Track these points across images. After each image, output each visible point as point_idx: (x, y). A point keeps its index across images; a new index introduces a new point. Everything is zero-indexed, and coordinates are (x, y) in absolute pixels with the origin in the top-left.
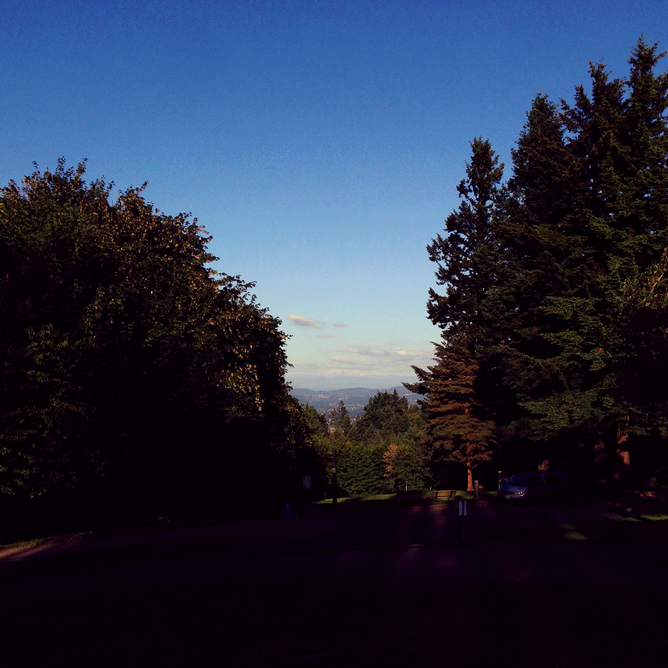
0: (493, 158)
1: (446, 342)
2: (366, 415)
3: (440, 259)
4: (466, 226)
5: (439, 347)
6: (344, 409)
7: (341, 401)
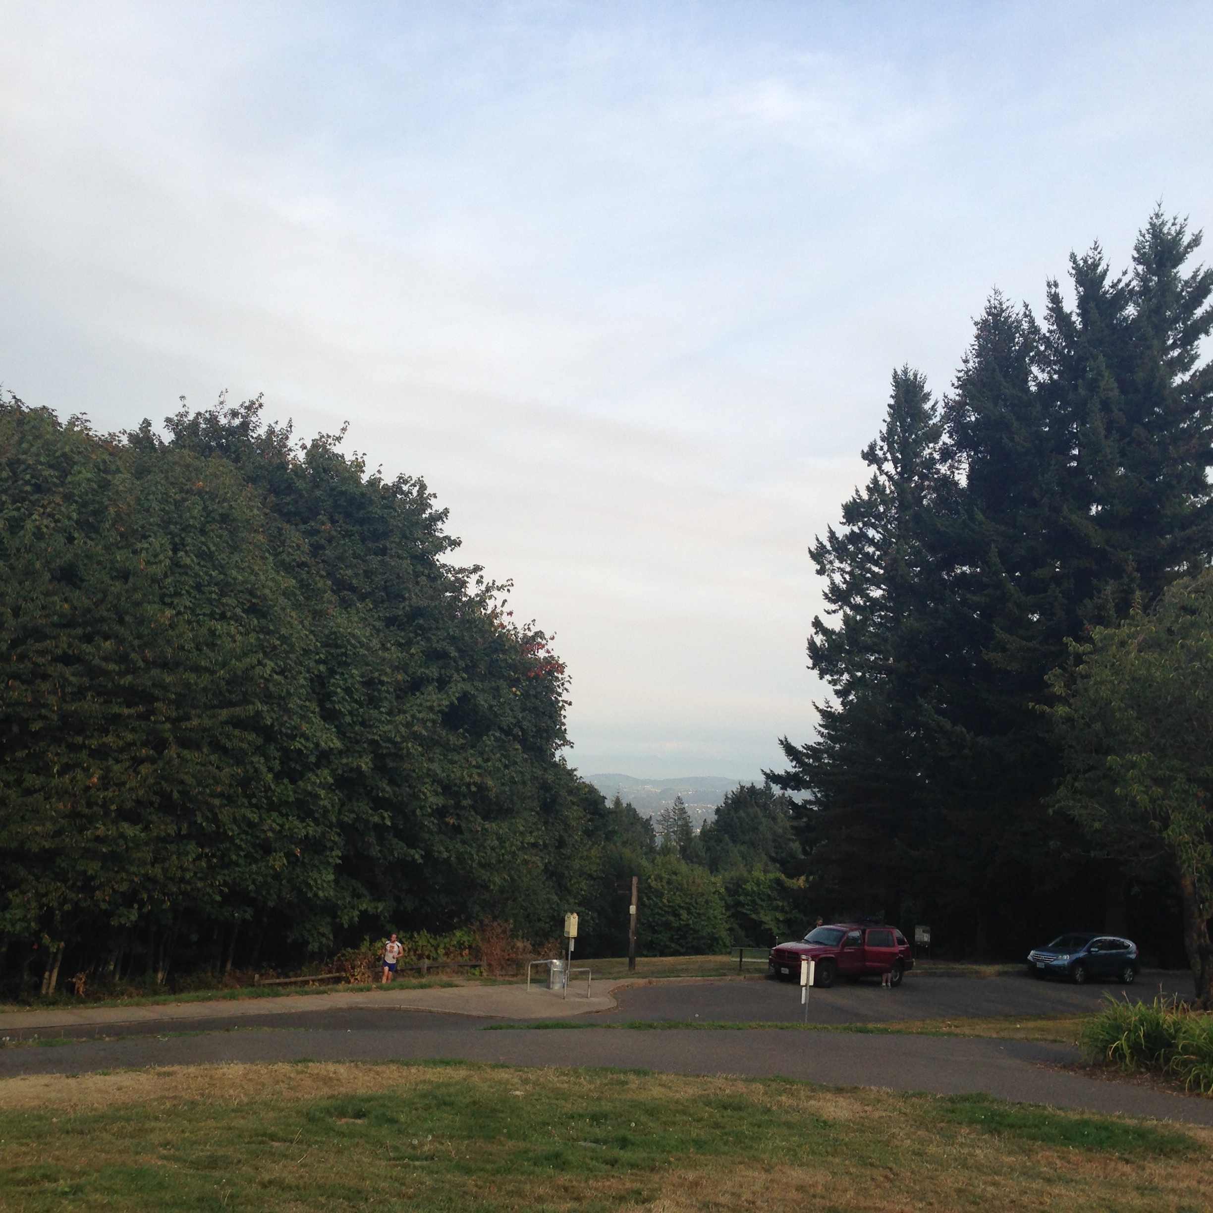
2: (717, 821)
6: (683, 811)
7: (679, 798)
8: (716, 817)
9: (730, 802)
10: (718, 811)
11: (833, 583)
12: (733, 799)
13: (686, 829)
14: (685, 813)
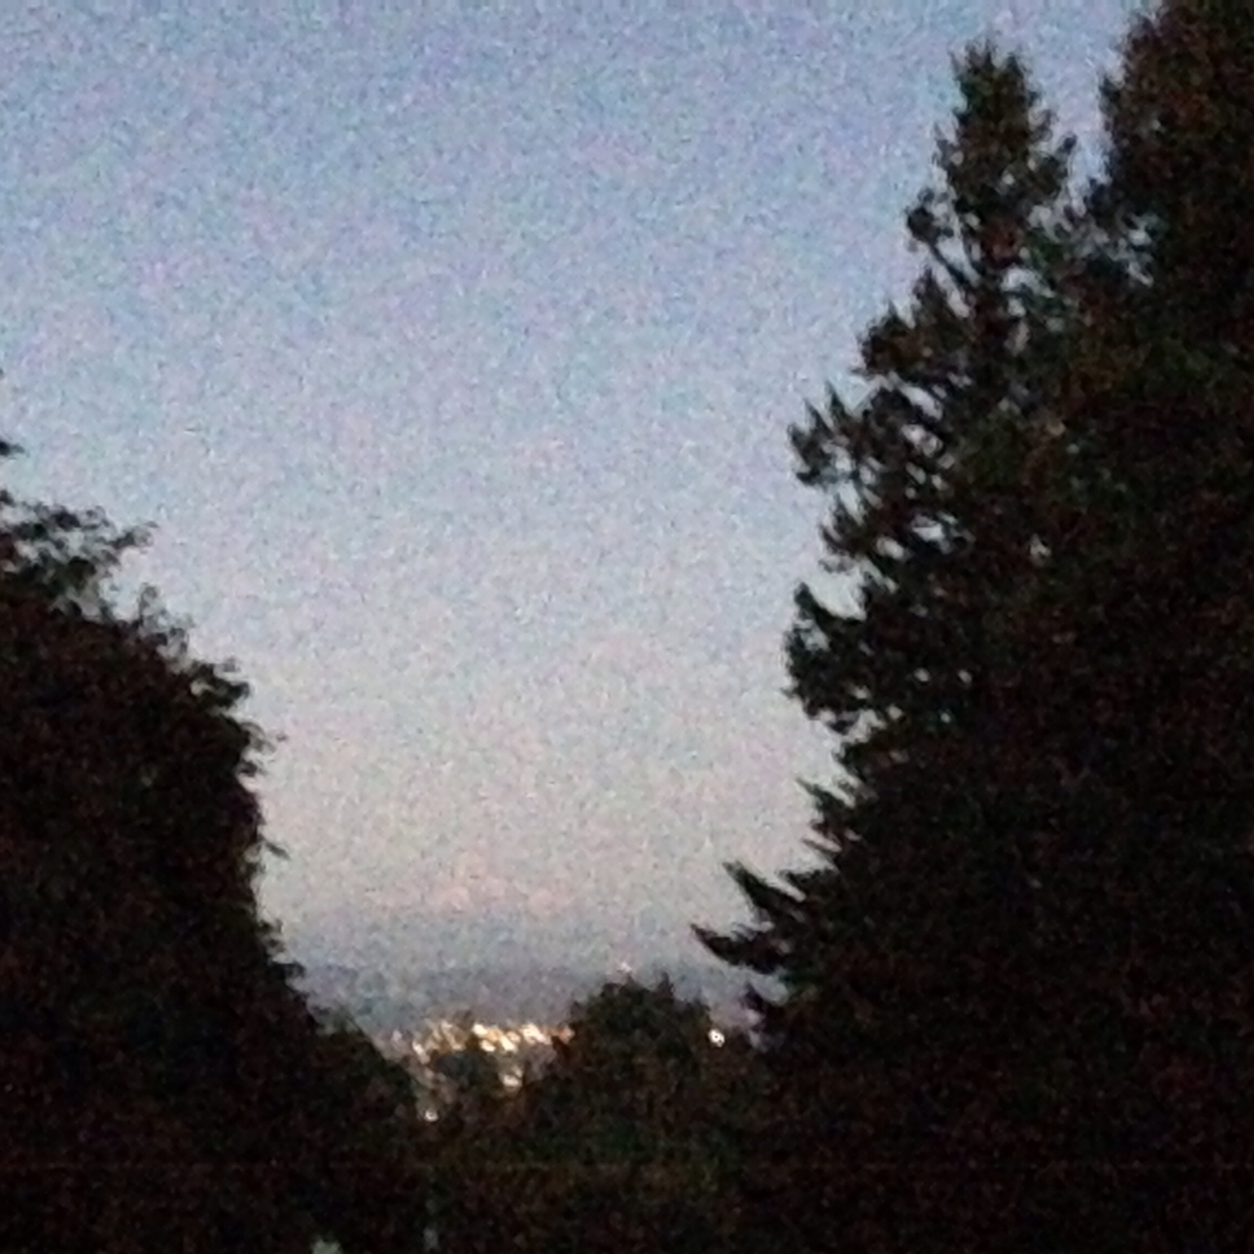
0: (1034, 116)
1: (853, 781)
5: (826, 802)
11: (838, 506)
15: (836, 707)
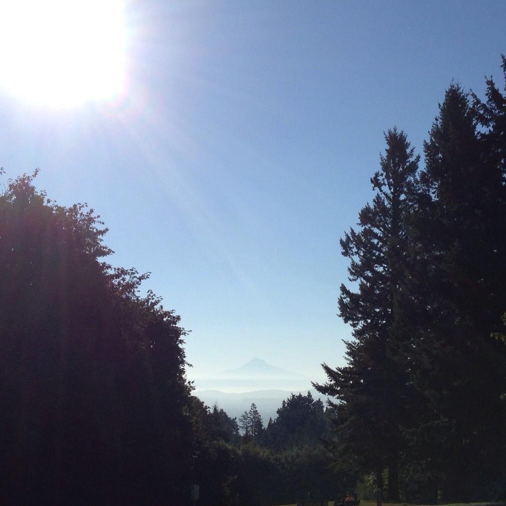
0: (408, 151)
1: (357, 341)
2: (279, 418)
3: (352, 254)
4: (380, 221)
5: (350, 346)
6: (256, 412)
7: (253, 404)
8: (278, 415)
9: (286, 405)
10: (278, 412)
11: (353, 262)
12: (288, 404)
13: (258, 423)
14: (257, 414)
15: (353, 320)
